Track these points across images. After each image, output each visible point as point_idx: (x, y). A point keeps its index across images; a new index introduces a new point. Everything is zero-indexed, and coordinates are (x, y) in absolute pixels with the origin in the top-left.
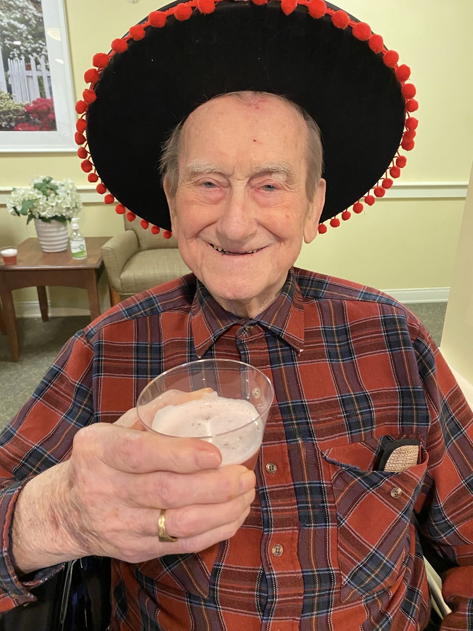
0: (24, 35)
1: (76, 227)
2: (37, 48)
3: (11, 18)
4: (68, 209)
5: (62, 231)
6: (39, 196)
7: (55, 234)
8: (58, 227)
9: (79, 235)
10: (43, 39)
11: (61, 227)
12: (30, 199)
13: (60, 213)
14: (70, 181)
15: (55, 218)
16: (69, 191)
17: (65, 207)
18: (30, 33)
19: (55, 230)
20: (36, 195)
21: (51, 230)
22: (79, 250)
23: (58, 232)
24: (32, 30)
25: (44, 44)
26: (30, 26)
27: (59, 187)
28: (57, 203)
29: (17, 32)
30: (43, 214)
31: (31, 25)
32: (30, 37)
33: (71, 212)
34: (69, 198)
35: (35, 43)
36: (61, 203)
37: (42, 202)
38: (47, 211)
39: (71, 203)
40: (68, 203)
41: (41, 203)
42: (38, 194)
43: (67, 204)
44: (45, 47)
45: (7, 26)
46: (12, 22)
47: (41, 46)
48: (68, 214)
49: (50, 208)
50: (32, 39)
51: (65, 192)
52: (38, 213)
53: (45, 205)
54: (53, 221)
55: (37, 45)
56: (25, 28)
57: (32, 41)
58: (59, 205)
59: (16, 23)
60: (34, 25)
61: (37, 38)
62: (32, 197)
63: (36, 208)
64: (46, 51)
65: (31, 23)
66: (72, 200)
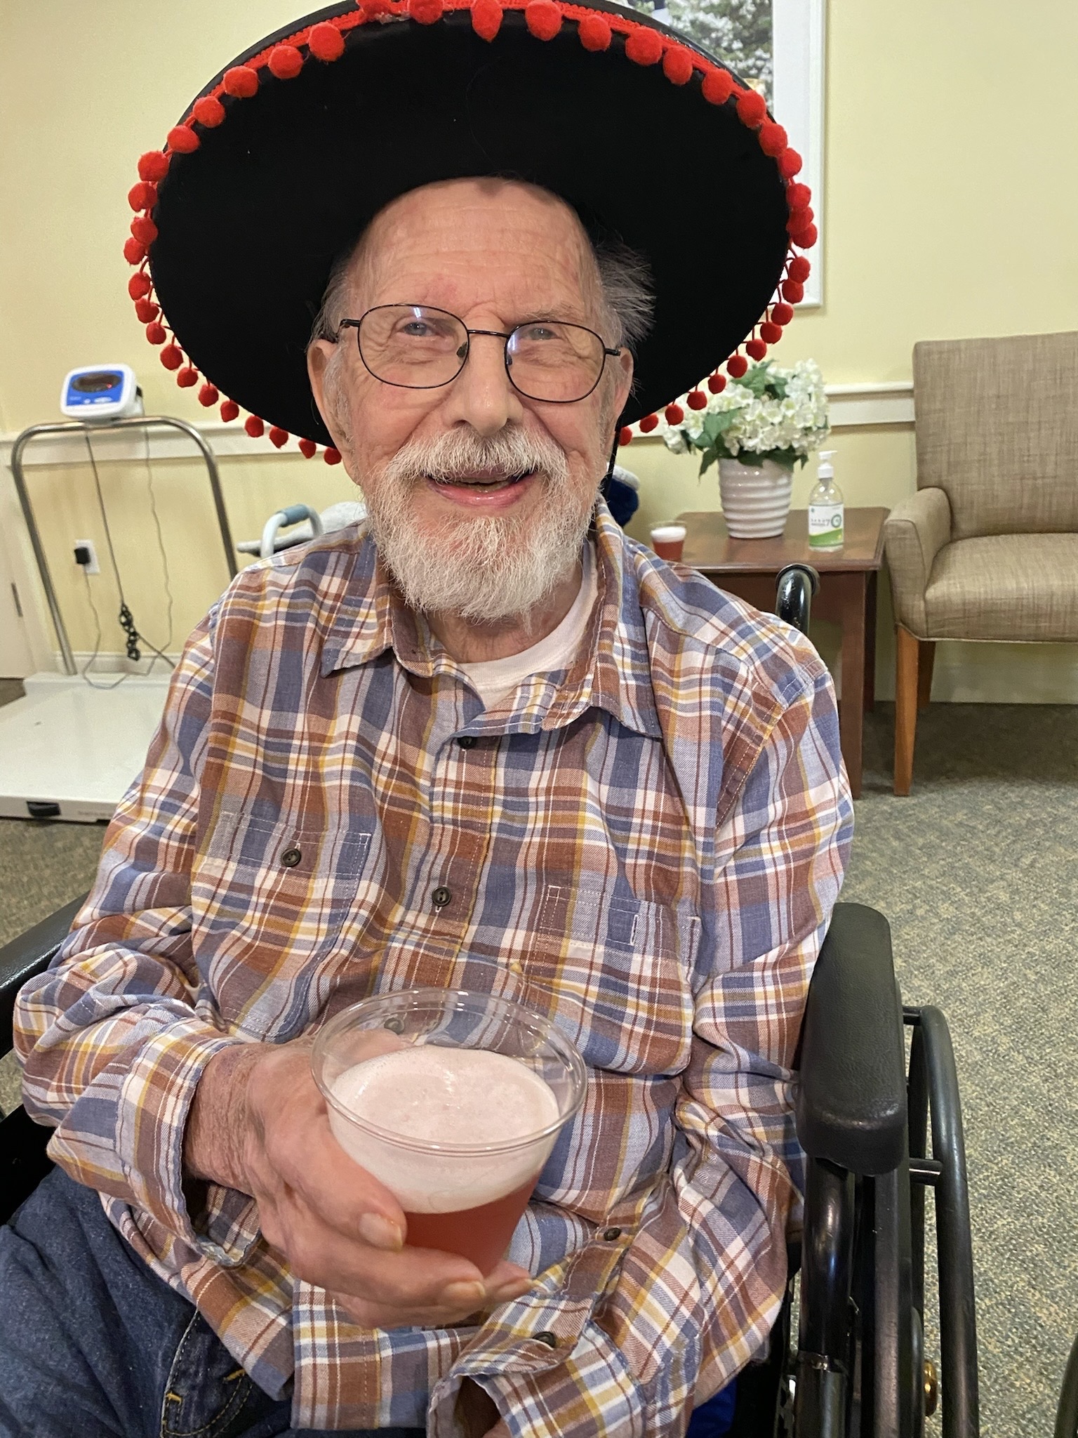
0: (725, 44)
1: (827, 471)
2: (750, 68)
3: (700, 9)
4: (807, 430)
5: (781, 486)
6: (744, 403)
7: (765, 494)
8: (775, 478)
9: (832, 491)
10: (766, 45)
11: (779, 476)
12: (724, 409)
13: (786, 442)
14: (811, 366)
15: (773, 454)
16: (811, 389)
17: (801, 426)
18: (737, 36)
19: (767, 483)
20: (738, 398)
21: (761, 485)
22: (830, 529)
23: (774, 488)
24: (744, 27)
25: (766, 56)
26: (740, 18)
27: (789, 380)
28: (784, 417)
29: (711, 39)
30: (749, 444)
31: (743, 17)
32: (737, 45)
33: (812, 438)
34: (813, 405)
35: (747, 57)
36: (793, 417)
37: (753, 414)
38: (761, 436)
39: (816, 416)
40: (810, 416)
41: (748, 418)
42: (744, 396)
43: (805, 420)
44: (768, 65)
45: (689, 29)
46: (701, 16)
47: (759, 63)
48: (805, 443)
49: (767, 429)
50: (741, 50)
51: (804, 390)
52: (739, 441)
53: (758, 422)
54: (766, 463)
55: (751, 62)
56: (730, 25)
57: (741, 55)
58: (787, 422)
59: (709, 19)
60: (749, 17)
61: (754, 46)
62: (729, 404)
63: (737, 429)
64: (770, 72)
65: (743, 11)
66: (818, 408)
